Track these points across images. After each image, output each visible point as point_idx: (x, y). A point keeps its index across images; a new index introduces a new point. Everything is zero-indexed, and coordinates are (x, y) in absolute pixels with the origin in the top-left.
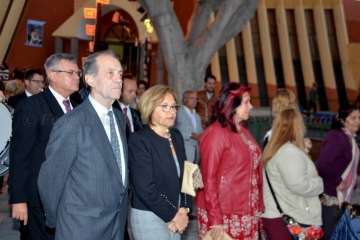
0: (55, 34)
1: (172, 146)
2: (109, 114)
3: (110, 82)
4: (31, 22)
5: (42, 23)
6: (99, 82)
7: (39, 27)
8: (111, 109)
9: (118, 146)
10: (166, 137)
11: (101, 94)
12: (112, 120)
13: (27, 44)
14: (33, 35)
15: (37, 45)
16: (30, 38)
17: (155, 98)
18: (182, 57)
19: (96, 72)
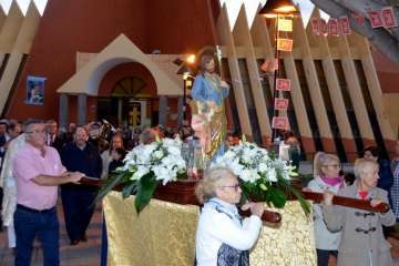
0: (59, 91)
4: (31, 78)
5: (43, 79)
7: (40, 83)
13: (26, 102)
14: (33, 92)
15: (37, 103)
16: (30, 95)
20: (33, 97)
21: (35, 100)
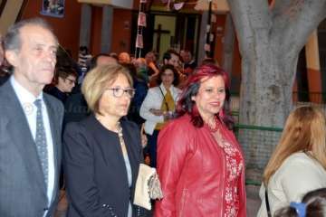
1: (122, 144)
2: (37, 103)
3: (37, 61)
6: (23, 60)
8: (41, 97)
9: (46, 145)
10: (116, 131)
11: (26, 76)
12: (39, 111)
17: (103, 79)
18: (264, 33)
19: (19, 47)
20: (52, 6)
21: (53, 11)
